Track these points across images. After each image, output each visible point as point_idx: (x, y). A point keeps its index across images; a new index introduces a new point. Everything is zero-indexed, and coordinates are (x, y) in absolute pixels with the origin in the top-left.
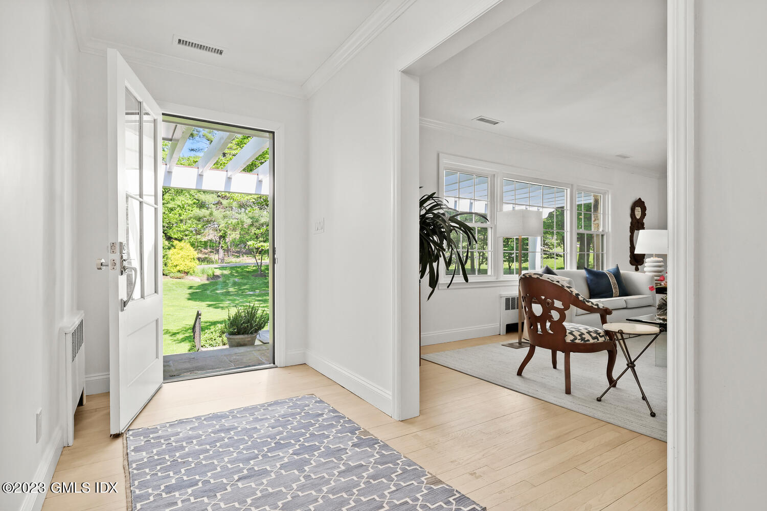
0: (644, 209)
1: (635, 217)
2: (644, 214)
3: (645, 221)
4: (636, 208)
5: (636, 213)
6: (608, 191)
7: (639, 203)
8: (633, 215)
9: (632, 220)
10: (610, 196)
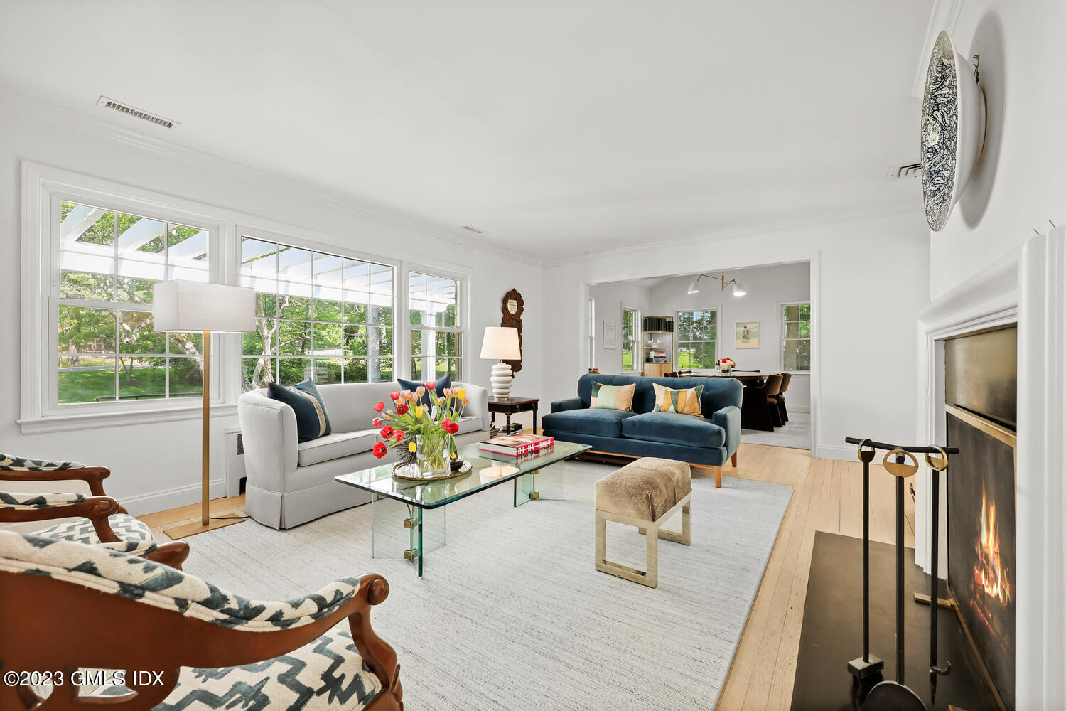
0: (520, 303)
1: (508, 312)
2: (520, 310)
3: (522, 317)
4: (510, 301)
5: (509, 307)
6: (467, 276)
7: (513, 295)
8: (505, 309)
9: (504, 316)
10: (469, 284)
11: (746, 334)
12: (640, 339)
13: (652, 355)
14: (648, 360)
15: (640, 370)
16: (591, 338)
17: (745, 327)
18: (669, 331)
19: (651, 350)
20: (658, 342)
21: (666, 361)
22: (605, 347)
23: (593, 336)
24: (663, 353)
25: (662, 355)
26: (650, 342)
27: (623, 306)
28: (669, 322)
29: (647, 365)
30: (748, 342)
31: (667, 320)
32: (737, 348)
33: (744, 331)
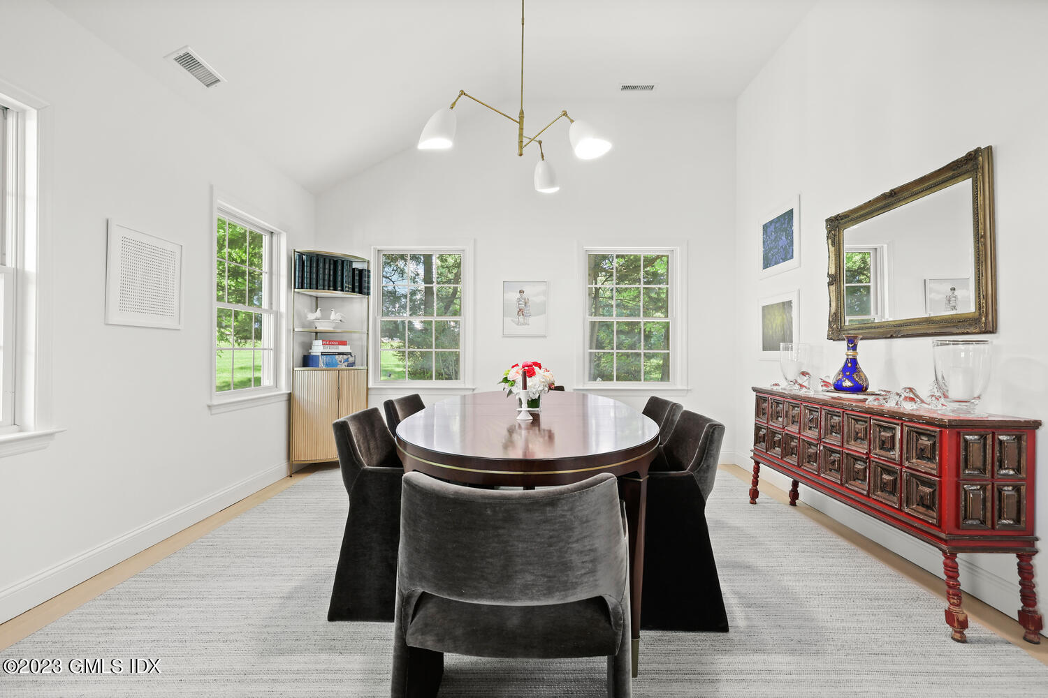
11: (522, 306)
12: (283, 309)
13: (318, 348)
14: (307, 361)
15: (284, 389)
16: (17, 281)
17: (521, 292)
18: (360, 292)
19: (317, 334)
20: (333, 316)
21: (352, 364)
22: (115, 317)
23: (31, 266)
24: (344, 343)
25: (342, 349)
26: (311, 316)
27: (220, 202)
28: (361, 271)
29: (304, 374)
30: (525, 324)
31: (355, 265)
32: (504, 336)
33: (519, 300)
